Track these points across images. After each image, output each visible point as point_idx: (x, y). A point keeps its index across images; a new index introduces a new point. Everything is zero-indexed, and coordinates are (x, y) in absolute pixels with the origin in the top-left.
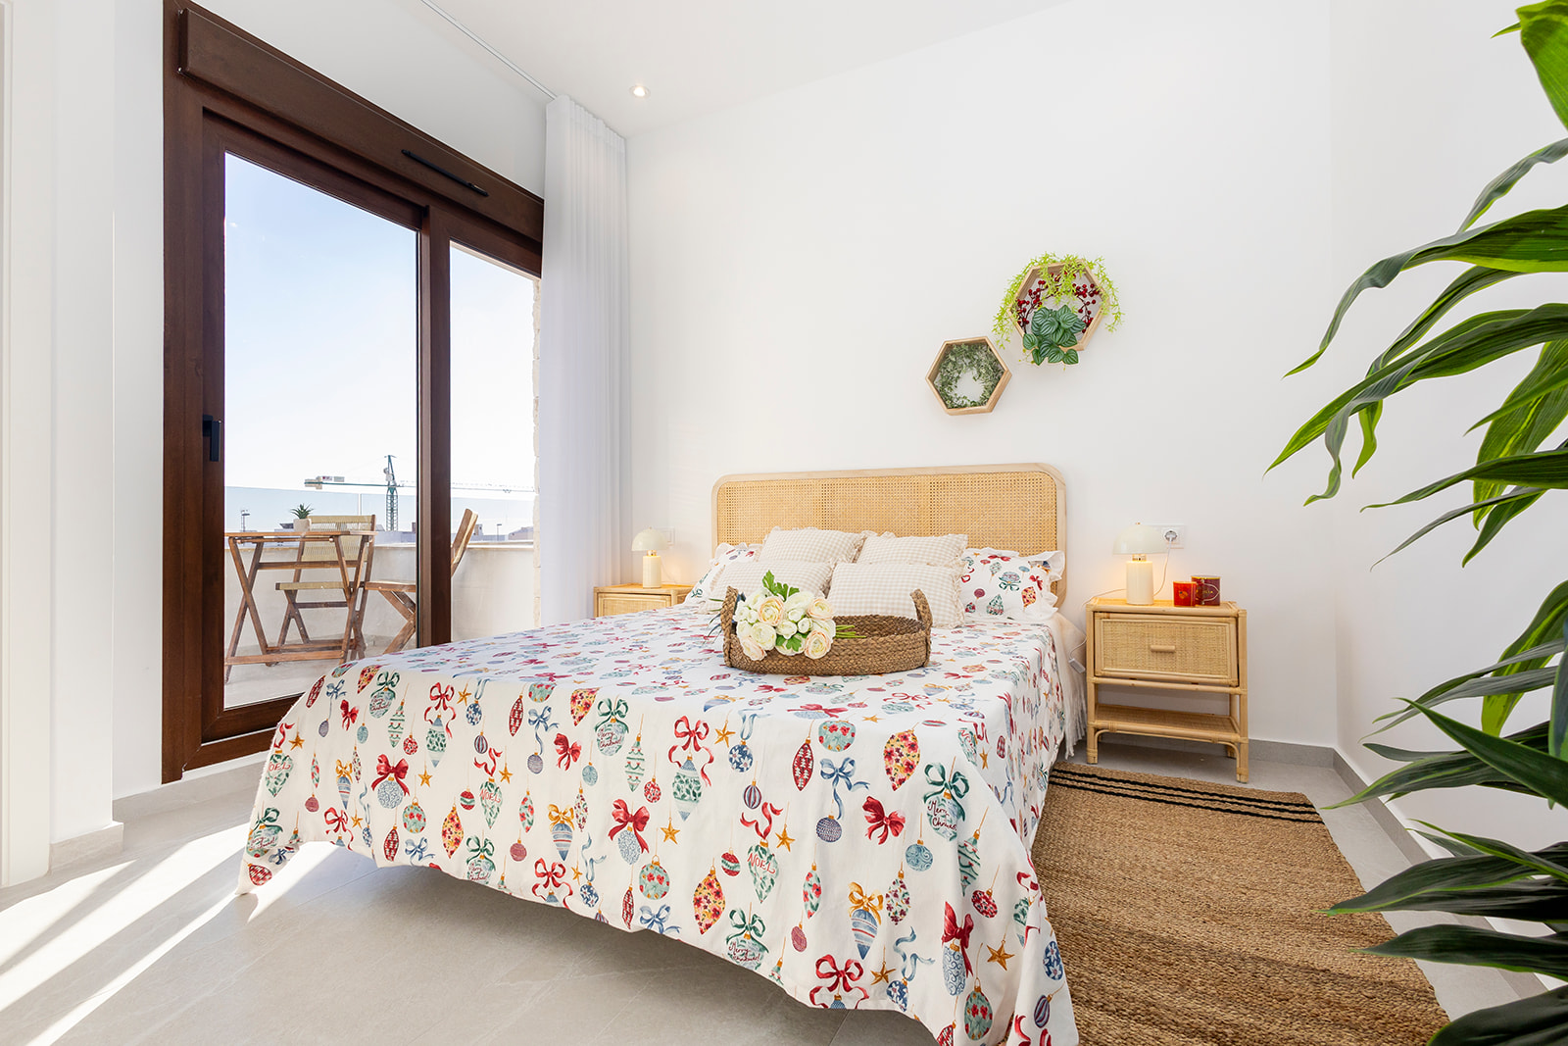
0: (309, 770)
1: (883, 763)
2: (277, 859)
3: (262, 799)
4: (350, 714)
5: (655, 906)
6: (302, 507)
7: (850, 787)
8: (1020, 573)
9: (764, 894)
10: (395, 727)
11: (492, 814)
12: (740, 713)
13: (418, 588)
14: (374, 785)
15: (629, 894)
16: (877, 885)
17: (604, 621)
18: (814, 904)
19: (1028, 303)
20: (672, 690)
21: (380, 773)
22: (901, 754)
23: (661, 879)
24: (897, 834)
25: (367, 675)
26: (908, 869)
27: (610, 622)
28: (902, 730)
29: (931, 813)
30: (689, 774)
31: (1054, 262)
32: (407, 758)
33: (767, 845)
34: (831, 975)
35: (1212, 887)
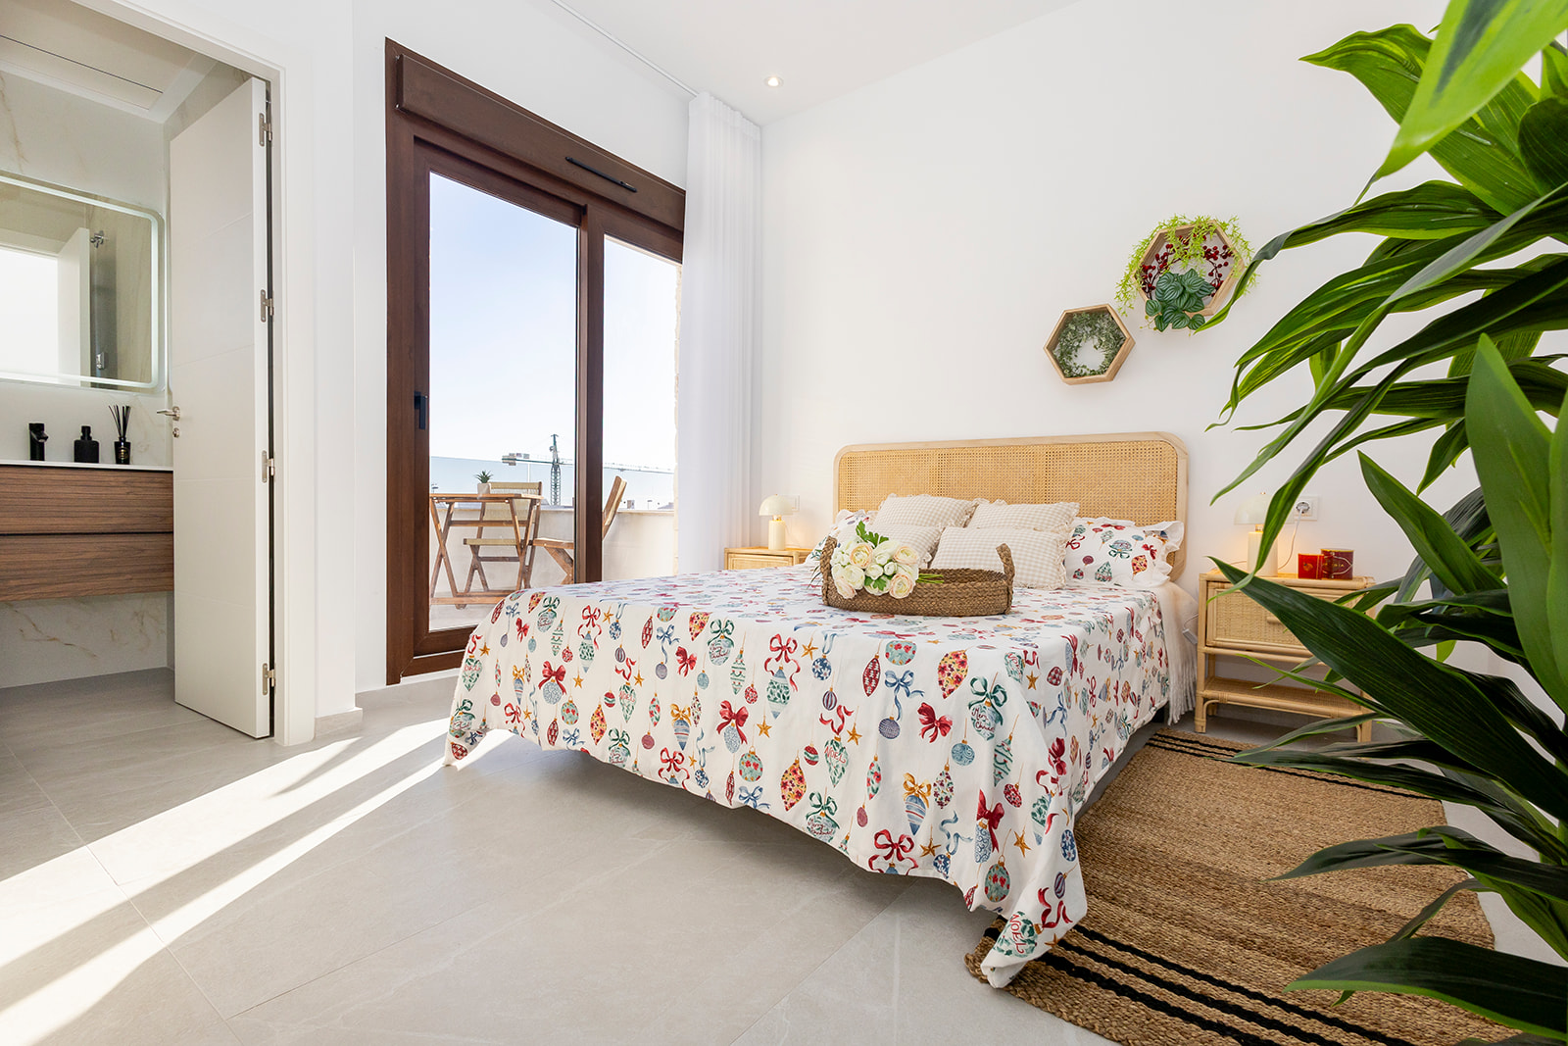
0: (493, 673)
1: (936, 676)
2: (470, 741)
3: (460, 693)
4: (523, 629)
5: (751, 787)
6: (484, 473)
7: (908, 694)
8: (1132, 542)
9: (837, 779)
10: (556, 640)
11: (628, 711)
12: (823, 632)
13: (575, 545)
14: (540, 686)
15: (731, 777)
16: (927, 776)
17: (729, 573)
18: (875, 789)
19: (1154, 268)
20: (773, 616)
21: (545, 676)
22: (952, 669)
23: (756, 766)
24: (945, 735)
25: (536, 599)
26: (953, 763)
27: (733, 574)
28: (955, 650)
29: (975, 718)
30: (780, 681)
31: (1184, 224)
32: (565, 664)
33: (840, 739)
34: (887, 846)
35: (1289, 839)
